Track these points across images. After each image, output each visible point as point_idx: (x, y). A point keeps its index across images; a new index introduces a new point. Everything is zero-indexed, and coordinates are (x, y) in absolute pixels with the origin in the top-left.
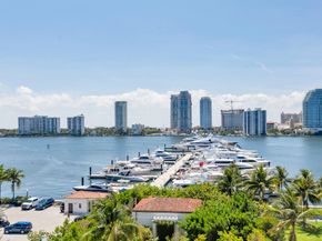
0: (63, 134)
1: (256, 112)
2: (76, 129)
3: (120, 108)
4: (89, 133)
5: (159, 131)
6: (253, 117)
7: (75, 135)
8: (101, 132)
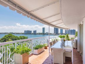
0: (32, 34)
1: (73, 30)
2: (35, 33)
3: (44, 29)
4: (37, 34)
5: (51, 34)
6: (72, 31)
7: (35, 34)
8: (40, 34)
